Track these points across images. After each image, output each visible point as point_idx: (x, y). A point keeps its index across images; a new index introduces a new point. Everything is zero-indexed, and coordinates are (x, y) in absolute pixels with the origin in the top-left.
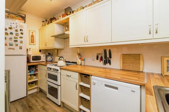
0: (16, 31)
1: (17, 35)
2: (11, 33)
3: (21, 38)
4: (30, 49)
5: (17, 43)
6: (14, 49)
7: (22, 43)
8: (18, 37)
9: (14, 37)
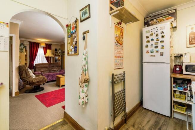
0: (157, 35)
1: (158, 39)
2: (152, 40)
3: (162, 42)
4: (185, 54)
5: (157, 49)
6: (154, 56)
7: (164, 48)
8: (159, 42)
9: (155, 43)
